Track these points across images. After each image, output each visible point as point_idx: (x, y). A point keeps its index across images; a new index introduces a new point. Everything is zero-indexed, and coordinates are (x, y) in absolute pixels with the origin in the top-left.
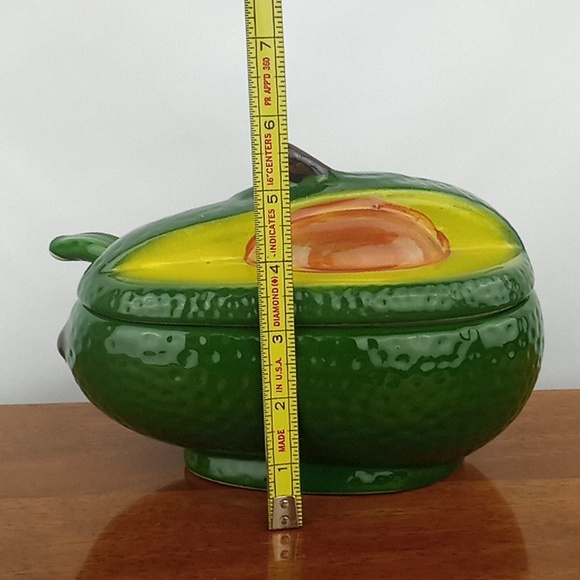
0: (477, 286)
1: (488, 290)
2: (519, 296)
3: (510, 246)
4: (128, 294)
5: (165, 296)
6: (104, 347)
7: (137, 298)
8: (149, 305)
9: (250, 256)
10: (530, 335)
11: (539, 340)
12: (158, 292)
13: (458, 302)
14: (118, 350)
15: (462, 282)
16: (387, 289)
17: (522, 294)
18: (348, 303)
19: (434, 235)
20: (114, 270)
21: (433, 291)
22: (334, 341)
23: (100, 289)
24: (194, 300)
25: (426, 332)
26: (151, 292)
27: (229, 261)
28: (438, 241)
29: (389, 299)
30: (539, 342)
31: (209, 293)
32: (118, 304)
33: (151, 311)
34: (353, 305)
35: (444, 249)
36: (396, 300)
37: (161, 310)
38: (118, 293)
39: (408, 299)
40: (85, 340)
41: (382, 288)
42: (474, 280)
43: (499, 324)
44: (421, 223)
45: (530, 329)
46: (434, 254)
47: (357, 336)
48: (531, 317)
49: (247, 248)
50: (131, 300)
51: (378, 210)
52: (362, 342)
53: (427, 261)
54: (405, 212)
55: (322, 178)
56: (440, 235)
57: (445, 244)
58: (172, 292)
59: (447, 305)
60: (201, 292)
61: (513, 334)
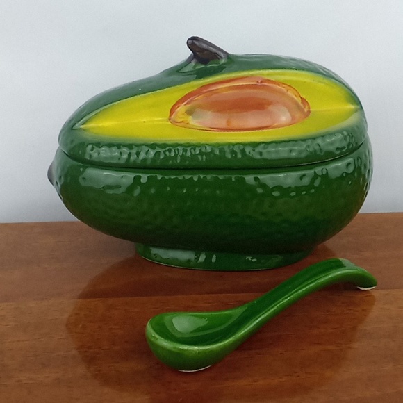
0: (324, 141)
1: (332, 143)
2: (354, 145)
3: (352, 107)
4: (90, 146)
5: (114, 149)
6: (79, 182)
7: (96, 149)
8: (104, 154)
9: (172, 117)
10: (363, 168)
11: (369, 170)
12: (110, 145)
13: (311, 153)
14: (88, 184)
15: (314, 138)
16: (263, 145)
17: (357, 143)
18: (236, 155)
19: (299, 100)
20: (82, 127)
21: (294, 145)
22: (231, 178)
23: (72, 142)
24: (134, 151)
25: (292, 171)
26: (105, 145)
27: (160, 120)
28: (301, 105)
29: (264, 151)
30: (369, 172)
31: (144, 147)
32: (84, 153)
33: (106, 158)
34: (240, 156)
35: (306, 110)
36: (269, 152)
37: (112, 158)
38: (83, 145)
39: (277, 152)
40: (66, 177)
41: (260, 144)
42: (323, 136)
43: (341, 164)
44: (290, 93)
45: (363, 164)
46: (298, 115)
47: (246, 174)
48: (364, 157)
49: (171, 112)
50: (92, 151)
51: (261, 84)
52: (250, 179)
53: (293, 121)
54: (279, 85)
55: (223, 61)
56: (303, 100)
57: (307, 107)
58: (119, 146)
59: (303, 155)
60: (139, 146)
61: (351, 169)
